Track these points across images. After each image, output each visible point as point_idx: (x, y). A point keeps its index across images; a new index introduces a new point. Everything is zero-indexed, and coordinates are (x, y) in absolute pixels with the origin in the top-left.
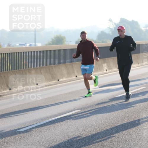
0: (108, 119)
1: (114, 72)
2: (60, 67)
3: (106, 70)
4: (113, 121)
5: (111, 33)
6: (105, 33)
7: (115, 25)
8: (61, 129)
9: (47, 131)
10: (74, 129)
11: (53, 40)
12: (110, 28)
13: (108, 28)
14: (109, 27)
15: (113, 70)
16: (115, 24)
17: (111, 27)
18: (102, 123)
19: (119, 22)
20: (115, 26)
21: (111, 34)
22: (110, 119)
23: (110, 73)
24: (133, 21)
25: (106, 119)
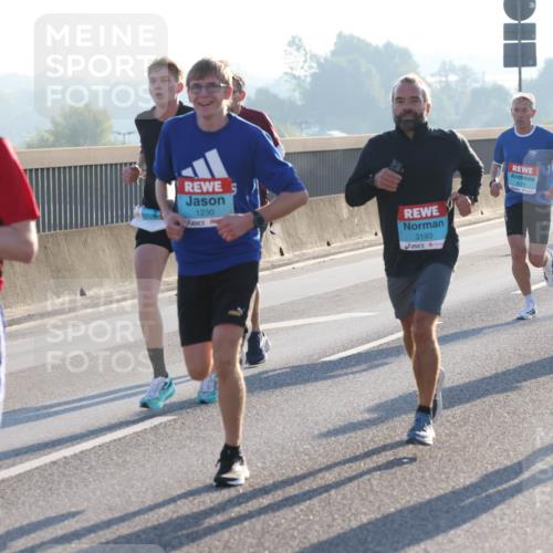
0: (292, 453)
1: (314, 258)
2: (89, 240)
3: (282, 254)
4: (310, 459)
5: (297, 95)
6: (275, 97)
7: (315, 65)
8: (98, 493)
9: (41, 503)
10: (149, 492)
11: (56, 124)
12: (294, 76)
13: (286, 74)
14: (289, 71)
15: (309, 251)
16: (314, 57)
17: (297, 73)
18: (263, 468)
19: (334, 53)
20: (316, 71)
21: (299, 103)
22: (297, 452)
23: (297, 262)
24: (388, 45)
25: (282, 453)
